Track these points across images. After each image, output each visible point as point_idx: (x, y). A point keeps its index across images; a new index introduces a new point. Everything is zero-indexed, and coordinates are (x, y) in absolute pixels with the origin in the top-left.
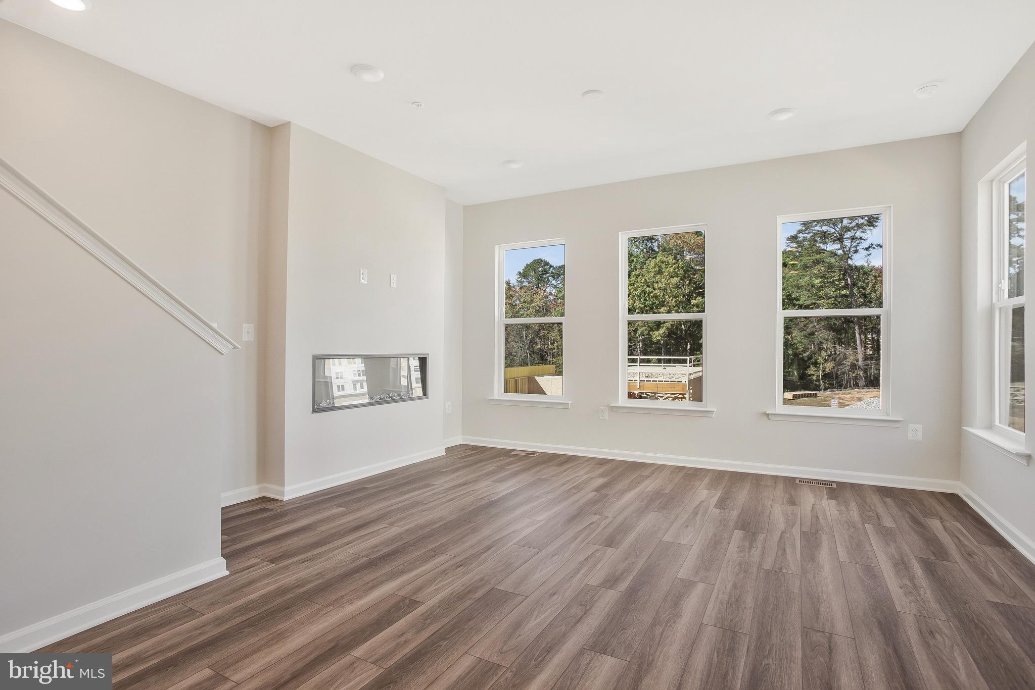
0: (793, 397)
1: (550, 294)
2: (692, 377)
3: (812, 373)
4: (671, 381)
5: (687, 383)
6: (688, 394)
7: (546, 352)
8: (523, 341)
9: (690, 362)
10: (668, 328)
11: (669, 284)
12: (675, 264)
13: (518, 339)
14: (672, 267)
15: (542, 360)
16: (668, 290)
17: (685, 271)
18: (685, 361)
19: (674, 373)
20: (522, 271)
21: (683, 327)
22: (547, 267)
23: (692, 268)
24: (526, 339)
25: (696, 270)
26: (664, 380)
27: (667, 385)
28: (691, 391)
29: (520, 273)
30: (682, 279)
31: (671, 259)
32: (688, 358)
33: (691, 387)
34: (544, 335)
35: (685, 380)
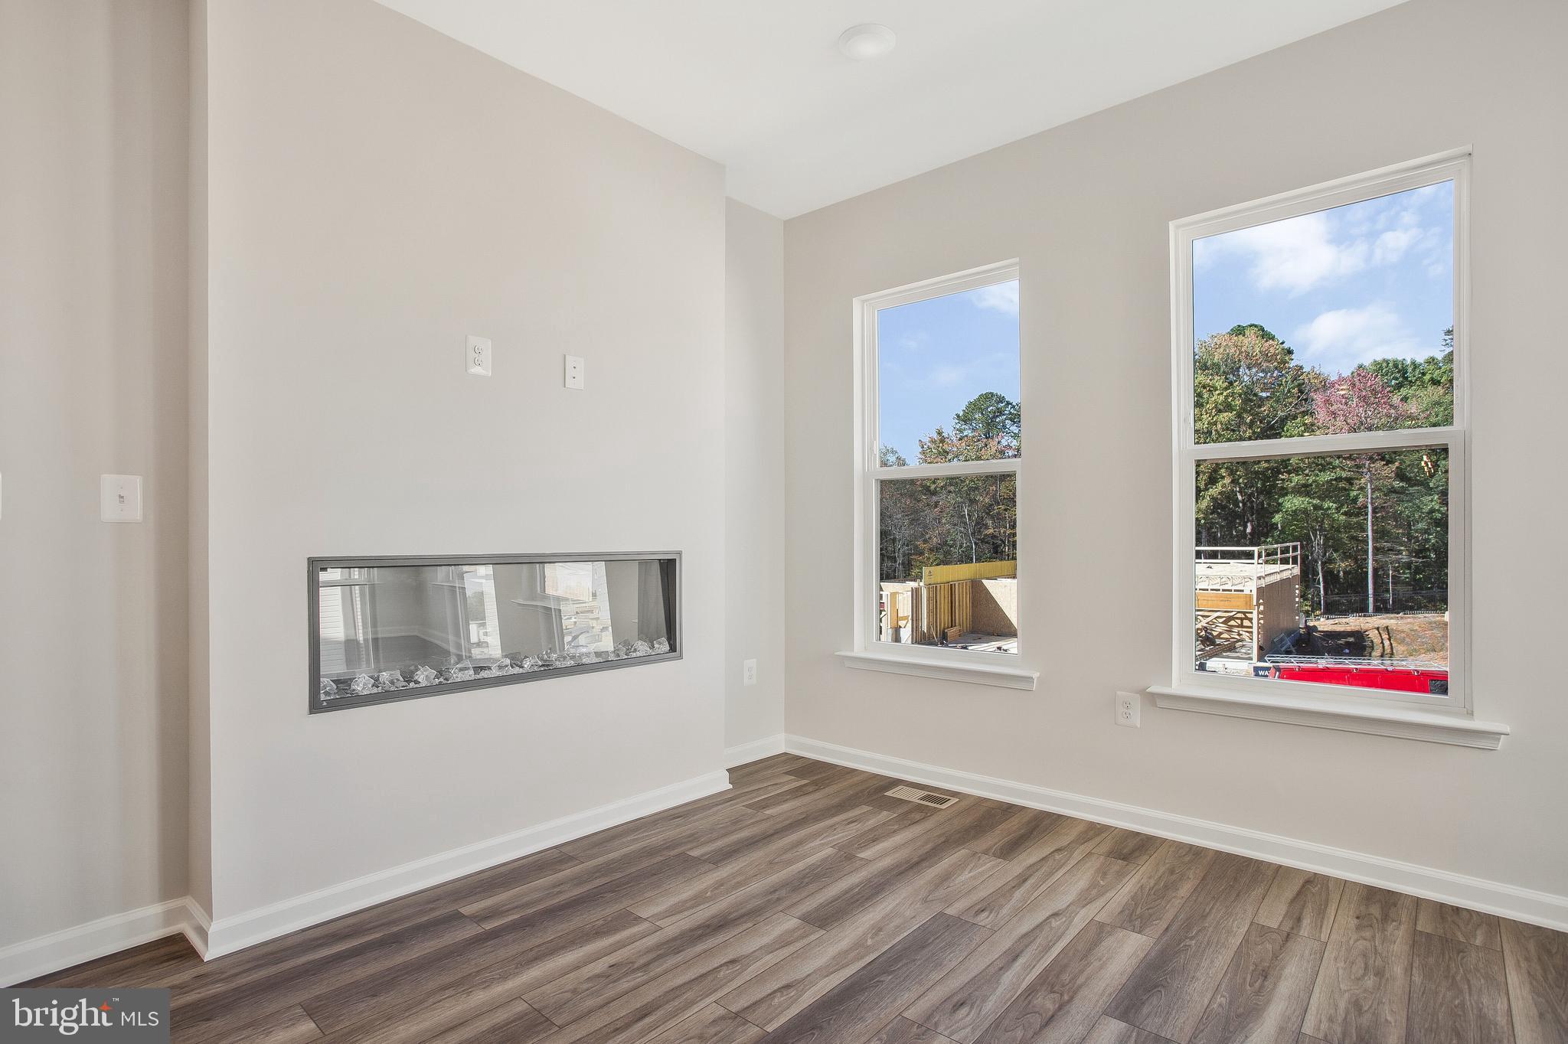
1: (1009, 447)
2: (1263, 583)
4: (1223, 590)
5: (1254, 593)
6: (1255, 612)
7: (1001, 540)
8: (965, 523)
9: (1260, 556)
10: (1213, 499)
11: (1215, 423)
12: (1226, 389)
13: (955, 520)
14: (1222, 394)
15: (996, 552)
16: (1214, 433)
17: (1246, 401)
18: (1249, 555)
19: (1230, 575)
20: (961, 414)
21: (1240, 498)
22: (1001, 405)
23: (1255, 395)
24: (969, 520)
25: (1261, 399)
26: (1210, 587)
27: (1216, 597)
28: (1262, 608)
29: (958, 416)
30: (1239, 416)
31: (1219, 382)
32: (1256, 549)
33: (1261, 601)
34: (998, 513)
35: (1251, 588)
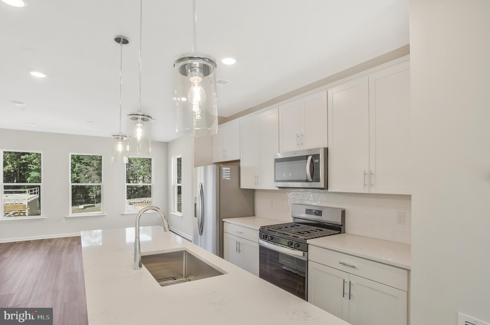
0: (84, 208)
2: (29, 201)
3: (91, 195)
6: (27, 210)
18: (26, 192)
33: (29, 206)
35: (26, 202)
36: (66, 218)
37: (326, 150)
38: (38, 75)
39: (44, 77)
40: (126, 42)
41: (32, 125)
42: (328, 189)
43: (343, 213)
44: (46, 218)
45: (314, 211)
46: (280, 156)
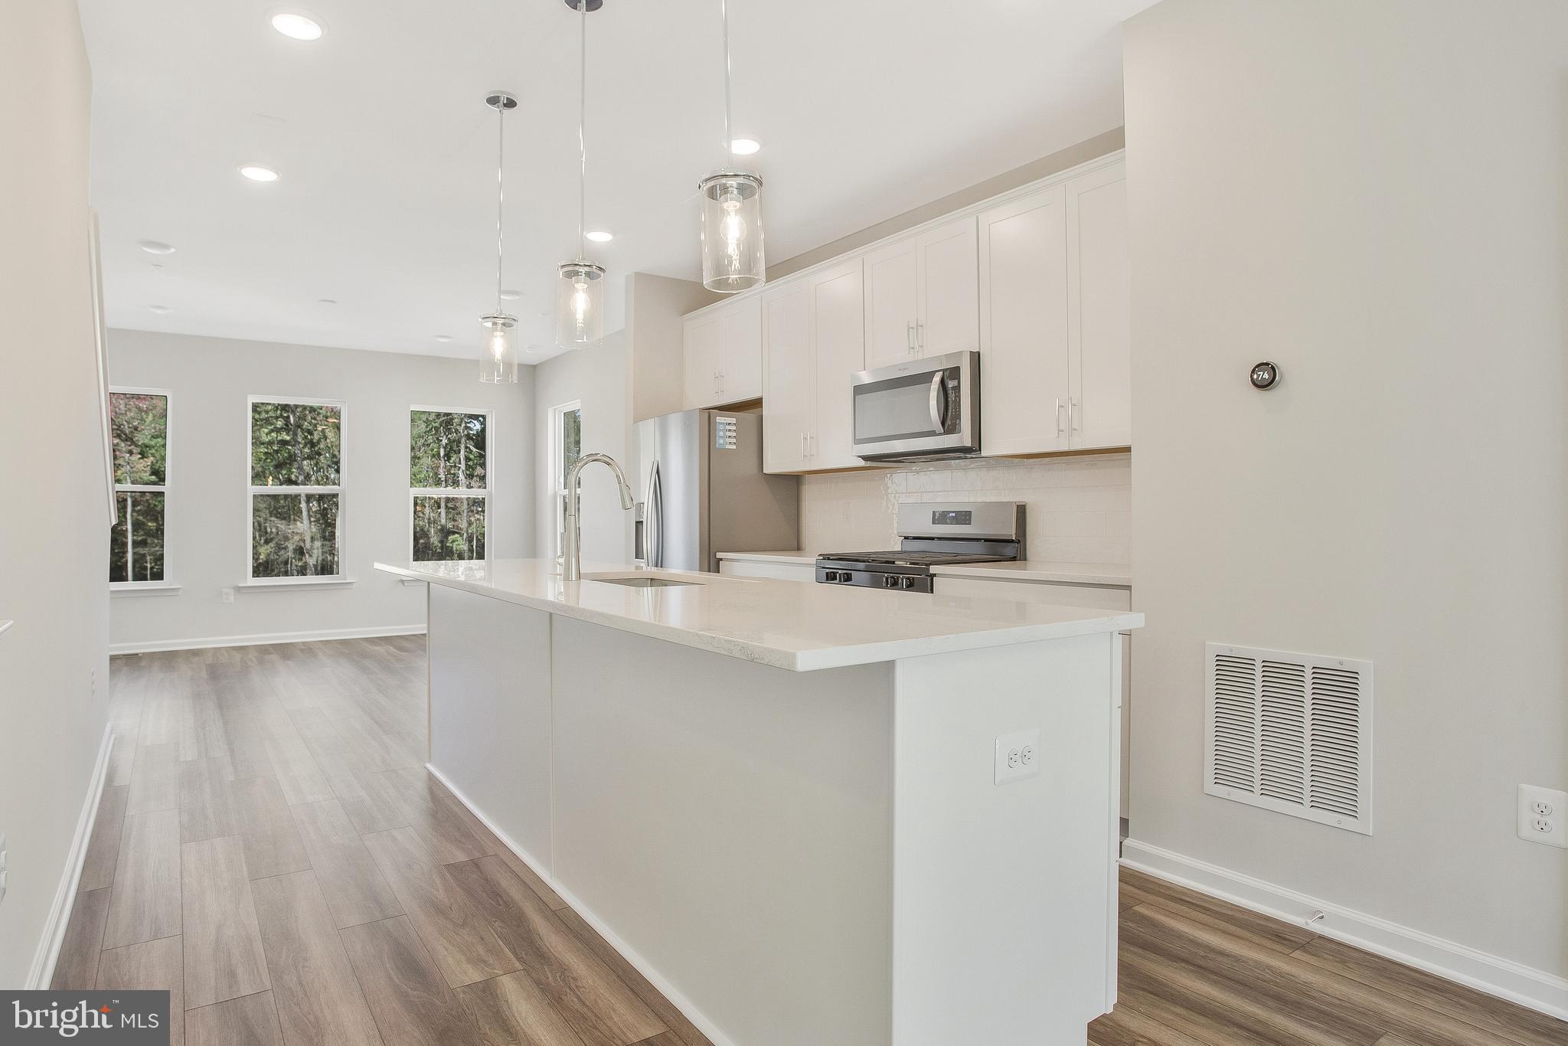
36: (238, 590)
37: (976, 358)
38: (259, 175)
39: (273, 180)
40: (511, 104)
41: (159, 312)
42: (980, 450)
43: (1022, 511)
44: (180, 587)
45: (954, 515)
46: (866, 378)
